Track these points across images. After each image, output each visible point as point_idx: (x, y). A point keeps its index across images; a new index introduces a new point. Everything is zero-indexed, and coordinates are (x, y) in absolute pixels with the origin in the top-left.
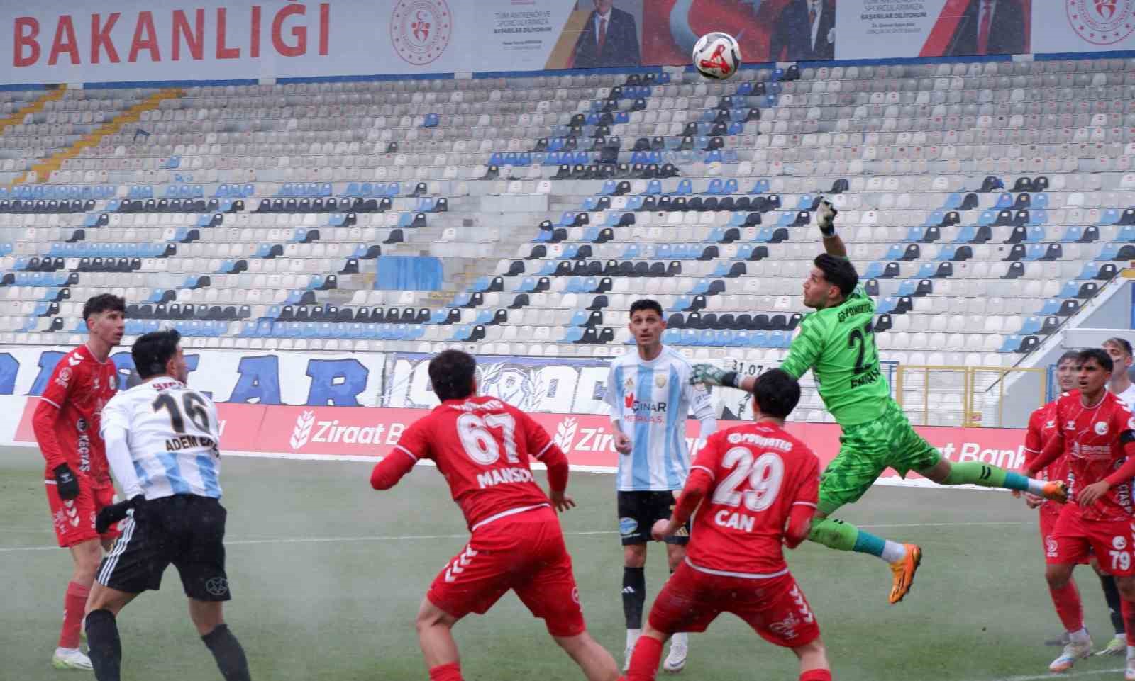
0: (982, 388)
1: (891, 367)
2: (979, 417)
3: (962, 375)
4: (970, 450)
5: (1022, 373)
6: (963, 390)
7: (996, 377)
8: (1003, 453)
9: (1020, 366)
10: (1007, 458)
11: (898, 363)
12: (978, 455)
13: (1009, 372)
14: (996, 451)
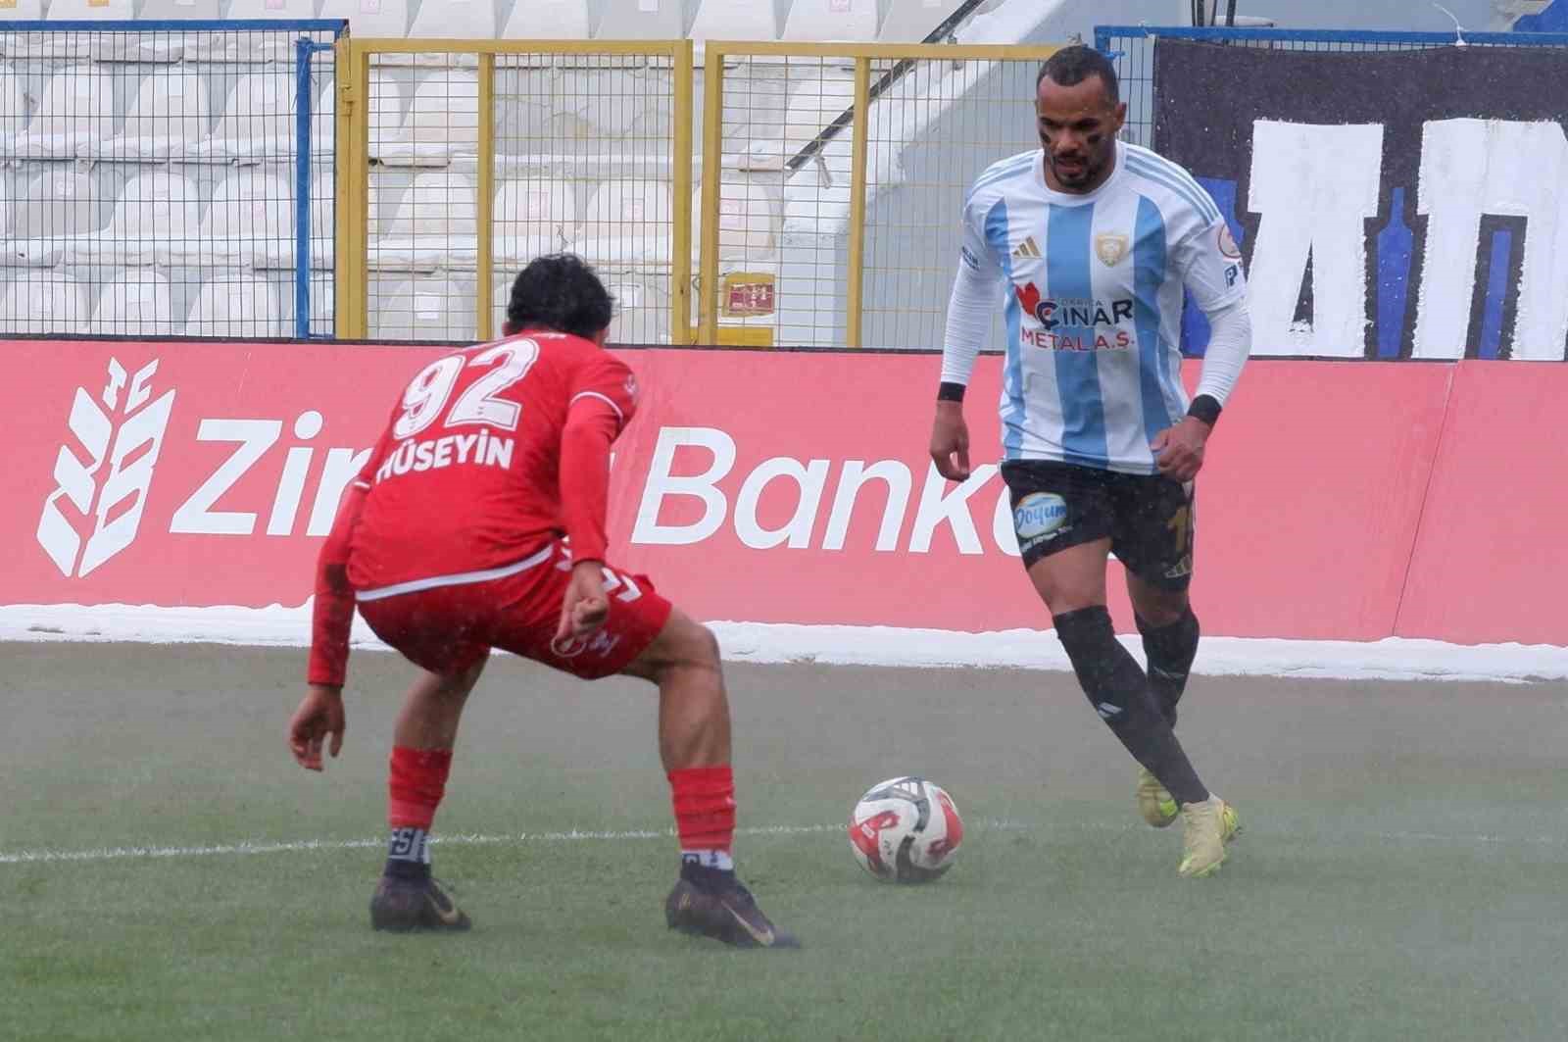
0: (771, 151)
1: (305, 49)
2: (760, 295)
3: (665, 84)
4: (690, 461)
5: (974, 71)
6: (666, 159)
7: (841, 93)
8: (854, 474)
9: (963, 33)
10: (873, 495)
11: (341, 26)
12: (731, 486)
13: (905, 65)
14: (820, 467)
